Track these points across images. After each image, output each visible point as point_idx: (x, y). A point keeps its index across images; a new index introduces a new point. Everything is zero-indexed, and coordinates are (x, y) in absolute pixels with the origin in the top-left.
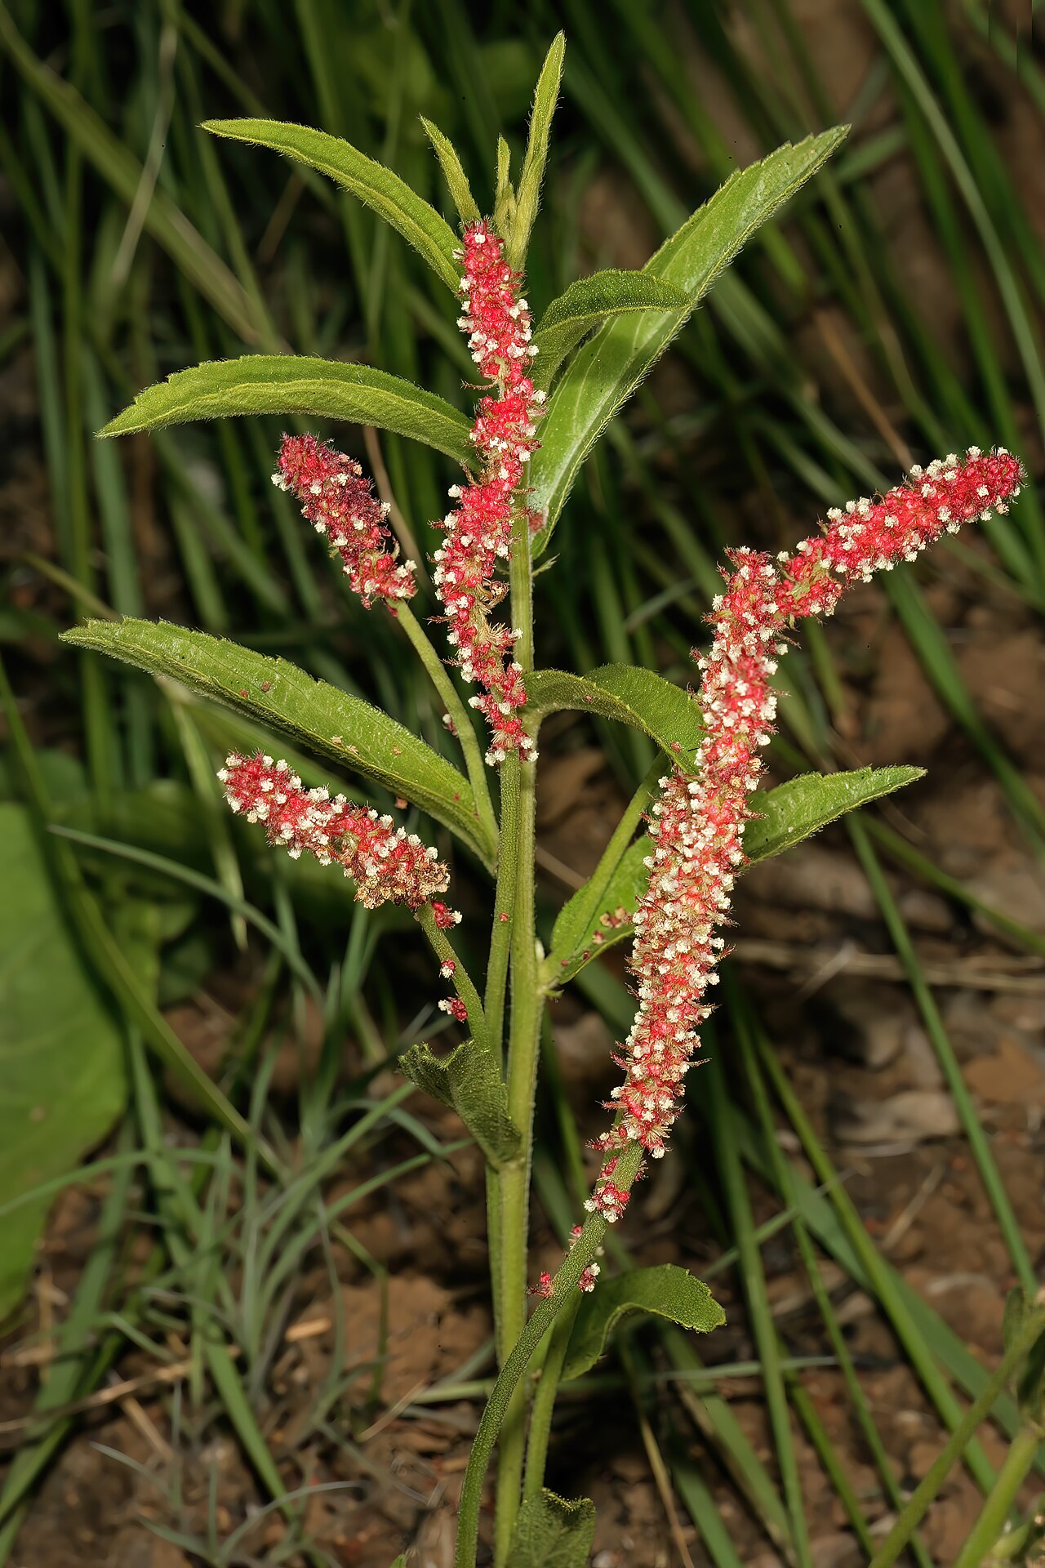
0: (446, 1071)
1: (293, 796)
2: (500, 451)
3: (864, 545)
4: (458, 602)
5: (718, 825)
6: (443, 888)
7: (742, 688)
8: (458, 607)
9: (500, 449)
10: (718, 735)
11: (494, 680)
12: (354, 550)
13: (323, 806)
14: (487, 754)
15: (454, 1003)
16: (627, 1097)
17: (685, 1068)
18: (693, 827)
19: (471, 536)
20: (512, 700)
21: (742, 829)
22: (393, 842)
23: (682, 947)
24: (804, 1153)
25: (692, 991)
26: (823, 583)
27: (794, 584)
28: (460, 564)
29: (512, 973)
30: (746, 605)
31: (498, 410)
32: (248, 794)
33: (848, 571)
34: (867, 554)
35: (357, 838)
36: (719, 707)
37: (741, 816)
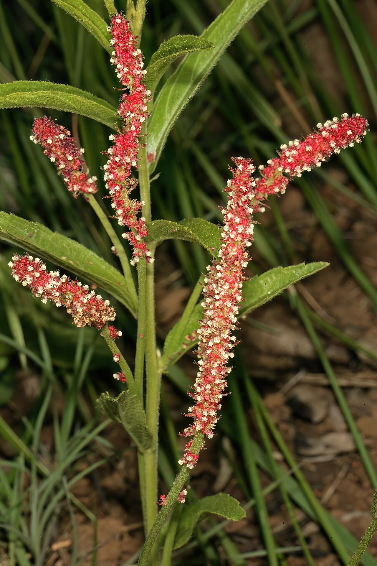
0: (117, 402)
1: (43, 274)
2: (131, 118)
3: (297, 160)
4: (115, 188)
5: (230, 284)
6: (113, 319)
7: (237, 220)
8: (115, 191)
9: (131, 117)
10: (228, 242)
11: (133, 225)
12: (68, 171)
13: (56, 279)
14: (131, 260)
15: (120, 375)
16: (195, 411)
17: (220, 396)
18: (219, 285)
19: (120, 157)
20: (141, 234)
21: (241, 286)
22: (89, 296)
23: (217, 340)
24: (285, 461)
25: (222, 361)
26: (280, 179)
27: (267, 180)
28: (116, 171)
29: (147, 364)
30: (242, 183)
31: (130, 99)
32: (22, 273)
33: (290, 172)
34: (299, 164)
35: (73, 294)
36: (228, 230)
37: (241, 279)
